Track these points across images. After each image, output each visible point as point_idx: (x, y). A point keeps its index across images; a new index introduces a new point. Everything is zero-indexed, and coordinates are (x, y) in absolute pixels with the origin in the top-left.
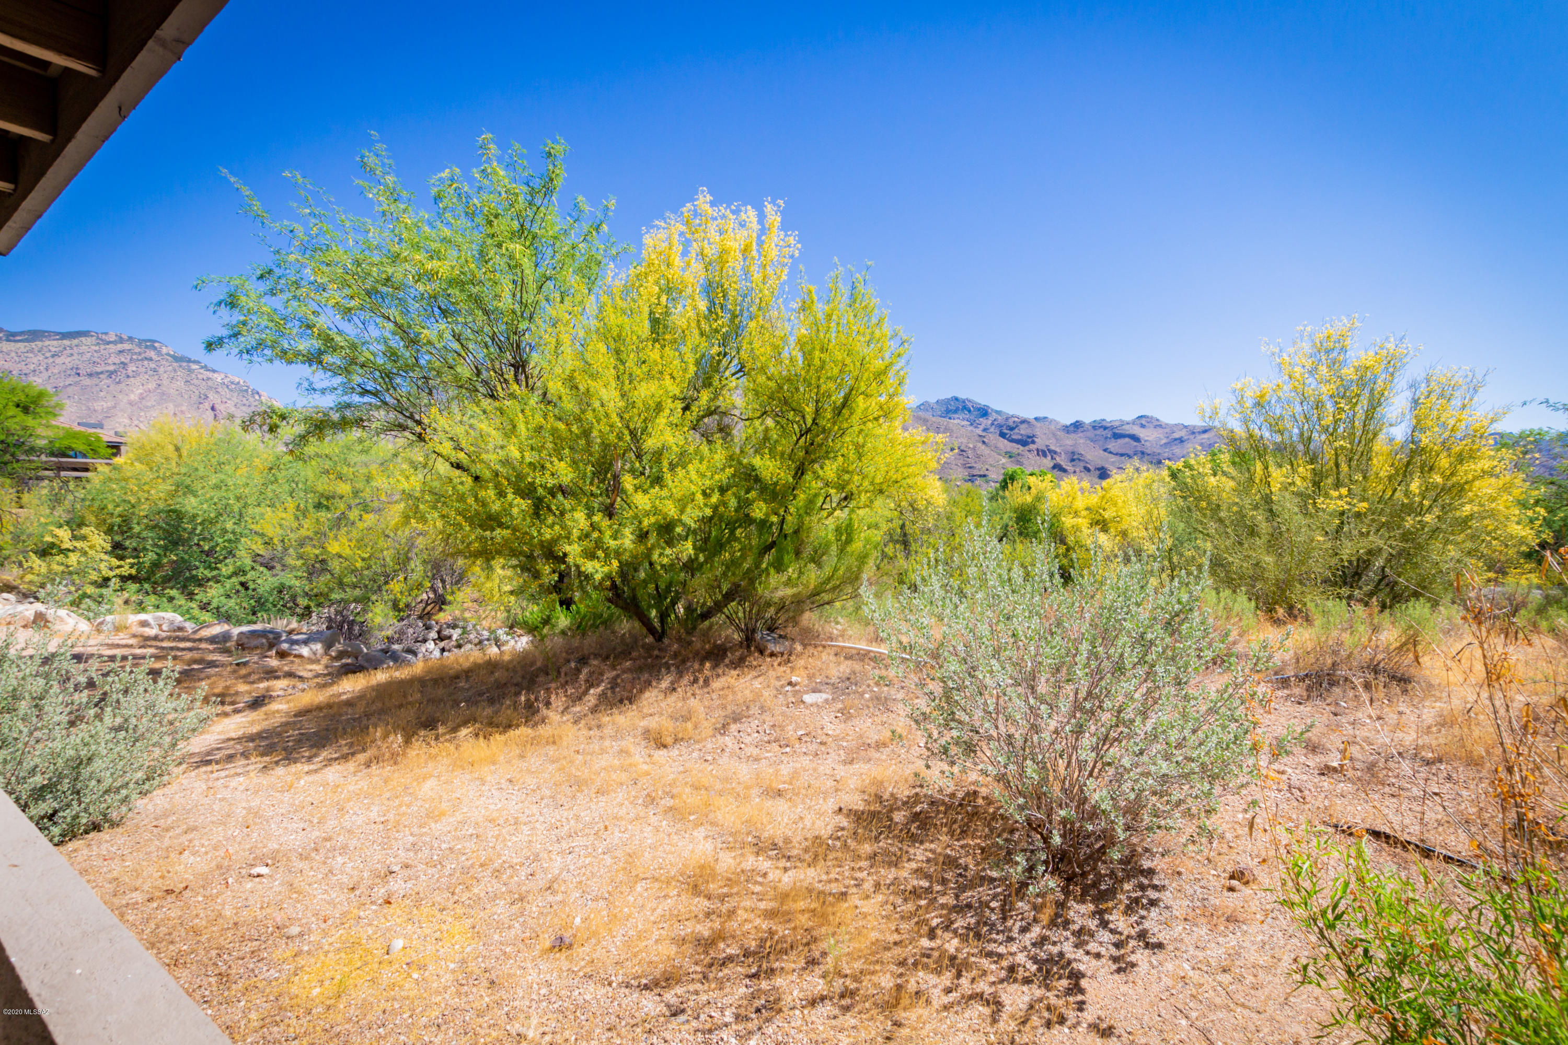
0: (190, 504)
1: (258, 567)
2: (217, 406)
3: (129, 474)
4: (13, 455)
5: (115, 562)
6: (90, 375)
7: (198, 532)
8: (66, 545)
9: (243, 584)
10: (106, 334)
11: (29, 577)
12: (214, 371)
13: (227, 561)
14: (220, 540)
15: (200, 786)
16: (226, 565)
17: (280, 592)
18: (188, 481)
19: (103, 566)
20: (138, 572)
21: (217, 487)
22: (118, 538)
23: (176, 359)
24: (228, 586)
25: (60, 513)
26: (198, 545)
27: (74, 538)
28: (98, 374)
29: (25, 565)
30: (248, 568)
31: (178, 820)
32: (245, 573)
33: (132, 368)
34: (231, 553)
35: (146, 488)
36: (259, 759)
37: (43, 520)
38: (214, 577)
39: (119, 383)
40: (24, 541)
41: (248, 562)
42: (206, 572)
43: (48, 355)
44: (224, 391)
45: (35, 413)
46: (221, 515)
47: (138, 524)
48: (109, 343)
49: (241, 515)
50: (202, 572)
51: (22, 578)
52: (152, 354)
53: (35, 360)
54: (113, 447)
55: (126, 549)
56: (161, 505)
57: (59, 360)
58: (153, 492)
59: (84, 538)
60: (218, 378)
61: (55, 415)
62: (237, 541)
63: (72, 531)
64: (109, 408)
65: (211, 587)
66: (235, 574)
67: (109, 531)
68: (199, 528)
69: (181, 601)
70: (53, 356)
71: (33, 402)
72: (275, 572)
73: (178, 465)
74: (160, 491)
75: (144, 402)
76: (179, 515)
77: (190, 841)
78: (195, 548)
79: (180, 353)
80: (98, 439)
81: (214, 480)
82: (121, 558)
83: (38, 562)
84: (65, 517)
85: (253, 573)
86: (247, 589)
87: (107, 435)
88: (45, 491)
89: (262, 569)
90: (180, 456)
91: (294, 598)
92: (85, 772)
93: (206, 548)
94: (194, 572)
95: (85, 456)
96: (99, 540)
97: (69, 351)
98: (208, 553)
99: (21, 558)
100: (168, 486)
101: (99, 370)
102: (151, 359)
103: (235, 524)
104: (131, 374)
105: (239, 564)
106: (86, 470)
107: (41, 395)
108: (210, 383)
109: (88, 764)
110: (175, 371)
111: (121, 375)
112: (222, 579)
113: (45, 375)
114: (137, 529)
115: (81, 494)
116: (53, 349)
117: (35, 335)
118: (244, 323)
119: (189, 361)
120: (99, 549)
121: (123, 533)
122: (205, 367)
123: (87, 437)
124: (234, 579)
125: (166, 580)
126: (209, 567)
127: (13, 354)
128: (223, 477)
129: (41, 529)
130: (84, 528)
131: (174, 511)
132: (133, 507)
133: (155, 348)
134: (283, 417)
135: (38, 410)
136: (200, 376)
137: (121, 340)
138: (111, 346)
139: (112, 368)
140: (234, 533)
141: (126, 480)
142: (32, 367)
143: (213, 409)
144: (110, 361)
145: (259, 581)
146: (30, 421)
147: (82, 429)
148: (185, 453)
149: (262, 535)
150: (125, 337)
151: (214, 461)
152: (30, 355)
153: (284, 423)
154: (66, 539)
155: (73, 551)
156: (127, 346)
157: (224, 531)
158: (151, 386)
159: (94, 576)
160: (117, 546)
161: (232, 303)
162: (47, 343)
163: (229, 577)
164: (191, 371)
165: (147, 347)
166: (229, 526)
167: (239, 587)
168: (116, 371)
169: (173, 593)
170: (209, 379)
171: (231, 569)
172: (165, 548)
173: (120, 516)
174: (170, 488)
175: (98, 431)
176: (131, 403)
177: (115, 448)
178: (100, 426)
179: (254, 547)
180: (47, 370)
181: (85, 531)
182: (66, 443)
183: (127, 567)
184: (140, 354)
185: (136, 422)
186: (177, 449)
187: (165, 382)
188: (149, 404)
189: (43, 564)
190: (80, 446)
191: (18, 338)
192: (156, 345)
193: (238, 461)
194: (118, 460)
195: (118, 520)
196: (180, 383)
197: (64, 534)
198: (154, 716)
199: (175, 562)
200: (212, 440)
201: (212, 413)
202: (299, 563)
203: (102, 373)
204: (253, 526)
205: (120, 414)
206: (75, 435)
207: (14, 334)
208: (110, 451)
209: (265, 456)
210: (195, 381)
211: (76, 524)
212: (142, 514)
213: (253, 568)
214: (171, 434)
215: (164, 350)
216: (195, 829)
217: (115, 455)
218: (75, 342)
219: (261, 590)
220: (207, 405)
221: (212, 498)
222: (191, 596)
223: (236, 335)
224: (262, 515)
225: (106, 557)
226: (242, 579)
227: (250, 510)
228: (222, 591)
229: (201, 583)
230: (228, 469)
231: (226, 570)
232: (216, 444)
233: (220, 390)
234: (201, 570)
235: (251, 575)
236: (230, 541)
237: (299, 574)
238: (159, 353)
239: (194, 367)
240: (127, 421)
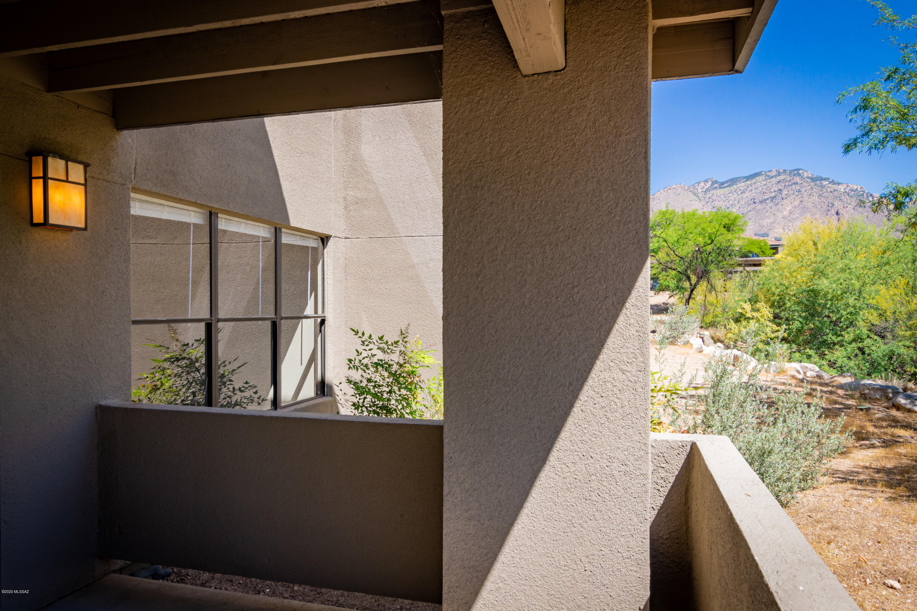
0: (823, 284)
1: (872, 336)
2: (840, 211)
3: (784, 265)
4: (723, 256)
5: (775, 328)
6: (761, 202)
7: (828, 306)
8: (749, 315)
9: (861, 350)
10: (770, 171)
11: (730, 335)
12: (839, 184)
13: (849, 330)
14: (844, 313)
15: (839, 497)
16: (847, 333)
17: (891, 358)
18: (822, 266)
19: (768, 330)
20: (789, 335)
21: (843, 270)
22: (777, 311)
23: (814, 179)
24: (849, 349)
25: (746, 295)
26: (829, 317)
27: (753, 310)
28: (765, 200)
29: (728, 327)
30: (865, 337)
31: (825, 517)
32: (862, 340)
33: (785, 192)
34: (851, 324)
35: (794, 274)
36: (884, 489)
37: (737, 298)
38: (838, 342)
39: (777, 204)
40: (727, 312)
41: (865, 331)
42: (833, 338)
43: (739, 193)
44: (845, 198)
45: (732, 230)
46: (845, 293)
47: (789, 300)
48: (773, 177)
49: (860, 292)
50: (831, 338)
51: (726, 335)
52: (797, 179)
53: (733, 198)
54: (774, 249)
55: (781, 319)
56: (804, 287)
57: (745, 195)
58: (799, 277)
59: (758, 310)
60: (842, 188)
61: (743, 230)
62: (856, 313)
63: (752, 306)
64: (771, 223)
65: (837, 350)
66: (854, 340)
67: (772, 306)
68: (830, 303)
69: (816, 358)
70: (742, 193)
71: (732, 224)
72: (886, 341)
73: (815, 255)
74: (803, 277)
75: (792, 216)
76: (814, 293)
77: (835, 536)
78: (826, 319)
79: (815, 175)
80: (766, 244)
81: (840, 265)
82: (779, 325)
83: (734, 325)
84: (748, 296)
85: (869, 340)
86: (863, 353)
87: (771, 241)
88: (738, 279)
89: (876, 337)
90: (817, 249)
91: (902, 365)
92: (768, 460)
93: (834, 319)
94: (825, 337)
95: (758, 256)
96: (766, 312)
97: (750, 188)
98: (835, 323)
99: (726, 322)
100: (807, 273)
101: (766, 197)
102: (797, 183)
103: (856, 299)
104: (784, 196)
105: (858, 332)
106: (759, 265)
107: (736, 219)
108: (836, 194)
109: (769, 456)
110: (812, 189)
111: (779, 196)
112: (844, 343)
113: (737, 207)
114: (788, 304)
115: (757, 280)
116: (742, 189)
117: (733, 181)
118: (875, 121)
119: (822, 179)
120: (766, 318)
121: (779, 307)
122: (833, 182)
123: (759, 243)
124: (854, 345)
125: (807, 343)
126: (836, 334)
127: (722, 196)
128: (847, 261)
129: (736, 305)
130: (759, 303)
131: (813, 291)
132: (787, 288)
133: (799, 175)
134: (907, 195)
135: (735, 228)
136: (829, 190)
137: (779, 174)
138: (773, 179)
139: (773, 195)
140: (854, 307)
141: (783, 269)
142: (731, 202)
143: (837, 213)
144: (772, 190)
145: (873, 348)
146: (730, 236)
147: (756, 238)
148: (820, 246)
149: (877, 309)
150: (781, 171)
151: (840, 251)
152: (730, 195)
153: (908, 200)
154: (749, 311)
155: (753, 319)
156: (782, 177)
157: (847, 305)
158: (797, 203)
159: (763, 337)
160: (776, 316)
161: (865, 106)
162: (739, 185)
163: (850, 343)
164: (822, 186)
165: (794, 175)
166: (851, 301)
167: (857, 351)
168: (775, 196)
169: (811, 352)
170: (835, 190)
171: (852, 336)
172: (805, 318)
173: (779, 295)
174: (809, 273)
175: (766, 238)
176: (784, 218)
177: (775, 249)
178: (766, 235)
179: (871, 318)
180: (738, 203)
181: (758, 305)
182: (748, 248)
183: (782, 332)
184: (790, 181)
185: (787, 231)
186: (815, 244)
187: (805, 199)
188: (795, 217)
189: (737, 327)
190: (756, 250)
191: (725, 185)
192: (800, 172)
193: (859, 248)
194: (777, 256)
195: (778, 298)
196: (815, 198)
197: (748, 307)
198: (809, 433)
199: (812, 329)
200: (840, 234)
201: (836, 217)
202: (908, 333)
203: (767, 199)
204: (871, 301)
205: (777, 226)
206: (752, 243)
207: (723, 183)
208: (772, 251)
209: (880, 242)
210: (826, 194)
211: (754, 301)
212: (791, 293)
213: (868, 337)
214: (811, 233)
215: (805, 175)
216: (837, 528)
217: (774, 254)
218: (754, 181)
219: (874, 356)
220: (833, 212)
221: (839, 280)
222: (822, 356)
223: (867, 134)
224: (877, 292)
225: (770, 324)
226: (860, 345)
227: (868, 288)
228: (844, 353)
229: (831, 346)
230: (851, 255)
231: (848, 336)
232: (842, 237)
233: (842, 198)
234: (830, 335)
235: (868, 342)
236: (851, 313)
237: (908, 343)
238: (802, 178)
239: (825, 183)
240: (781, 231)
